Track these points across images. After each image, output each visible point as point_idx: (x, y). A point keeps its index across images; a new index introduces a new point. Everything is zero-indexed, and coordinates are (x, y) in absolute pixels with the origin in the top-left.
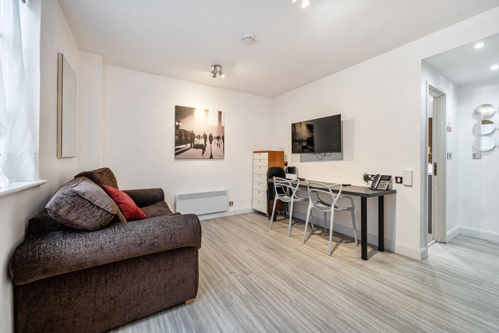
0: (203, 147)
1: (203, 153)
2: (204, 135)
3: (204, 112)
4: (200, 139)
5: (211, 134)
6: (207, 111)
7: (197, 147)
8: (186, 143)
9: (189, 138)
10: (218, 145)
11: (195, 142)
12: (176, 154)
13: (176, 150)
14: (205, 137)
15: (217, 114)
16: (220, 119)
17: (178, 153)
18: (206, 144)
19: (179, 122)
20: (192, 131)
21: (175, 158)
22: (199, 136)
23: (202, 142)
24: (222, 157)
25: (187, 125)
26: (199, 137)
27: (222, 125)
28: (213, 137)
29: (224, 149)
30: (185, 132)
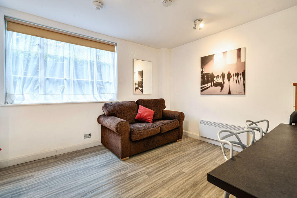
0: (221, 85)
1: (221, 90)
2: (222, 74)
3: (222, 54)
4: (218, 78)
5: (229, 72)
6: (225, 53)
7: (216, 85)
10: (238, 81)
11: (215, 82)
13: (201, 88)
14: (223, 76)
15: (236, 51)
16: (239, 56)
17: (203, 90)
18: (224, 82)
19: (203, 68)
20: (212, 73)
21: (201, 94)
22: (218, 76)
23: (220, 80)
24: (243, 93)
25: (209, 69)
26: (218, 77)
27: (243, 60)
28: (232, 75)
29: (244, 85)
30: (207, 74)
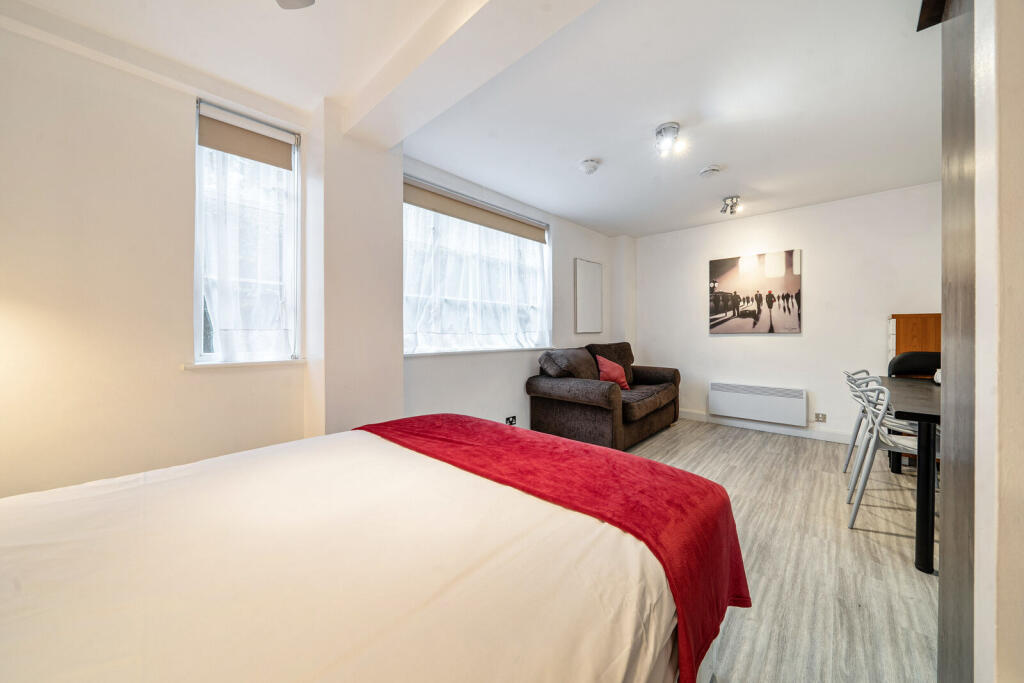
0: (755, 315)
1: (755, 324)
2: (756, 295)
3: (756, 259)
4: (748, 302)
5: (770, 292)
6: (761, 256)
7: (744, 315)
8: (725, 310)
9: (730, 303)
10: (787, 309)
11: (741, 309)
12: (712, 327)
13: (711, 320)
14: (759, 299)
15: (783, 256)
16: (789, 263)
17: (714, 325)
18: (760, 311)
19: (714, 282)
20: (735, 293)
21: (711, 333)
22: (748, 298)
23: (753, 306)
25: (729, 285)
26: (747, 300)
27: (796, 271)
28: (776, 296)
29: (799, 315)
30: (725, 295)
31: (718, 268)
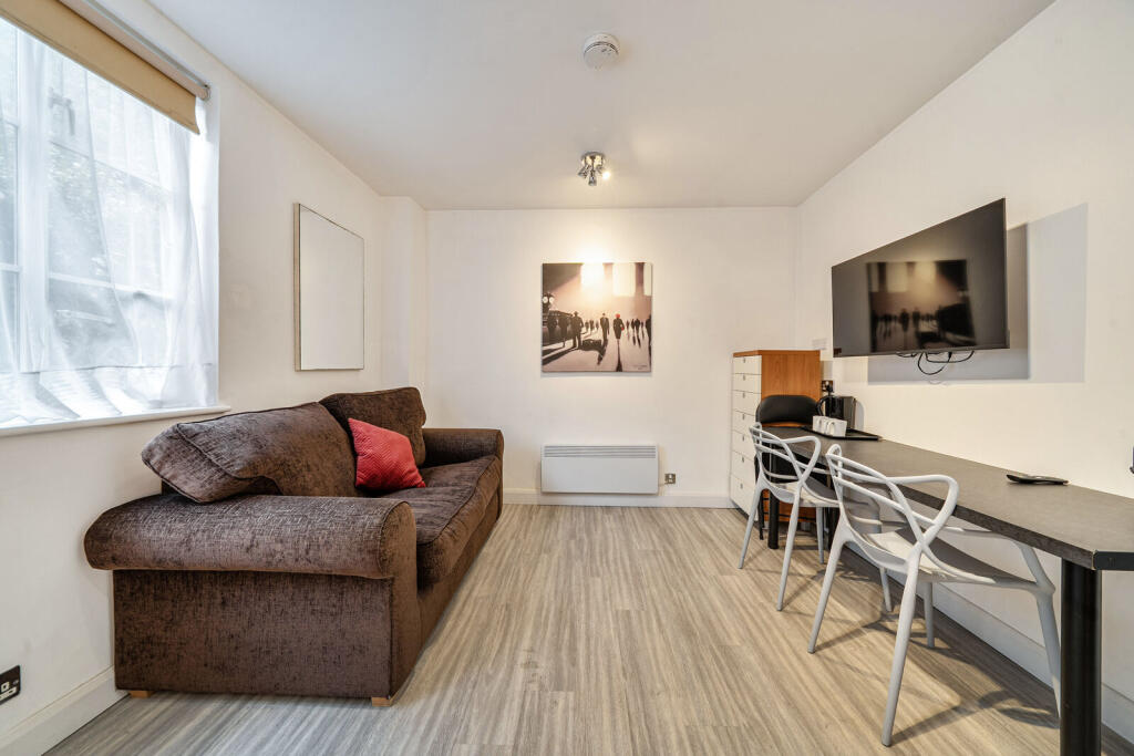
0: (600, 347)
1: (600, 359)
2: (602, 320)
3: (603, 267)
4: (592, 328)
5: (618, 316)
6: (608, 265)
7: (587, 346)
8: (563, 337)
9: (569, 328)
10: (637, 341)
11: (583, 337)
12: (545, 362)
13: (545, 353)
14: (604, 323)
15: (634, 268)
16: (640, 281)
17: (548, 359)
18: (606, 340)
19: (549, 296)
20: (576, 314)
21: (544, 371)
22: (592, 322)
23: (597, 335)
24: (645, 368)
25: (565, 302)
26: (591, 325)
27: (647, 293)
28: (624, 322)
29: (650, 348)
30: (562, 315)
31: (555, 276)
